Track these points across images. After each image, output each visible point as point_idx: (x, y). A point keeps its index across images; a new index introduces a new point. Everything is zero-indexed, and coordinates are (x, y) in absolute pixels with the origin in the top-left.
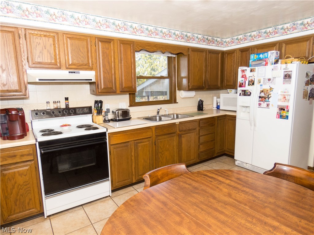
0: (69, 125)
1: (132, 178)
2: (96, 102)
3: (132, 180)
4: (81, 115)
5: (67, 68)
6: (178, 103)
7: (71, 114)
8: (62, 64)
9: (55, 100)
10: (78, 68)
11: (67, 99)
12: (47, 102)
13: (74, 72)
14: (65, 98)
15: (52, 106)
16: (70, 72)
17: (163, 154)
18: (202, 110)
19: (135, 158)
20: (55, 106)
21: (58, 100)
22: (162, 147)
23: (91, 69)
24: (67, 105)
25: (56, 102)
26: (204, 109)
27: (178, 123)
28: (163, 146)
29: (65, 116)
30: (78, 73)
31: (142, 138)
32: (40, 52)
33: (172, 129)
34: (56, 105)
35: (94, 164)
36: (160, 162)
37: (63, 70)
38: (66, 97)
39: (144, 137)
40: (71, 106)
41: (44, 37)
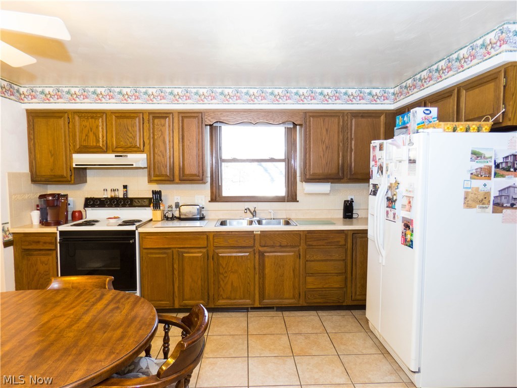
0: (119, 218)
1: (174, 301)
2: (154, 192)
3: (174, 303)
4: (137, 208)
5: (113, 152)
6: (298, 201)
7: (119, 205)
8: (108, 147)
9: (112, 188)
10: (125, 151)
11: (125, 187)
12: (104, 190)
13: (121, 156)
14: (124, 186)
15: (108, 195)
16: (116, 156)
17: (225, 277)
18: (351, 217)
19: (178, 273)
20: (113, 195)
21: (117, 188)
22: (224, 266)
23: (142, 152)
24: (125, 194)
25: (114, 190)
26: (354, 216)
27: (259, 233)
28: (226, 264)
29: (119, 207)
30: (126, 156)
31: (189, 246)
32: (86, 135)
33: (244, 241)
34: (115, 193)
35: (119, 268)
36: (221, 289)
37: (109, 153)
38: (125, 184)
39: (192, 246)
40: (130, 196)
41: (91, 118)
